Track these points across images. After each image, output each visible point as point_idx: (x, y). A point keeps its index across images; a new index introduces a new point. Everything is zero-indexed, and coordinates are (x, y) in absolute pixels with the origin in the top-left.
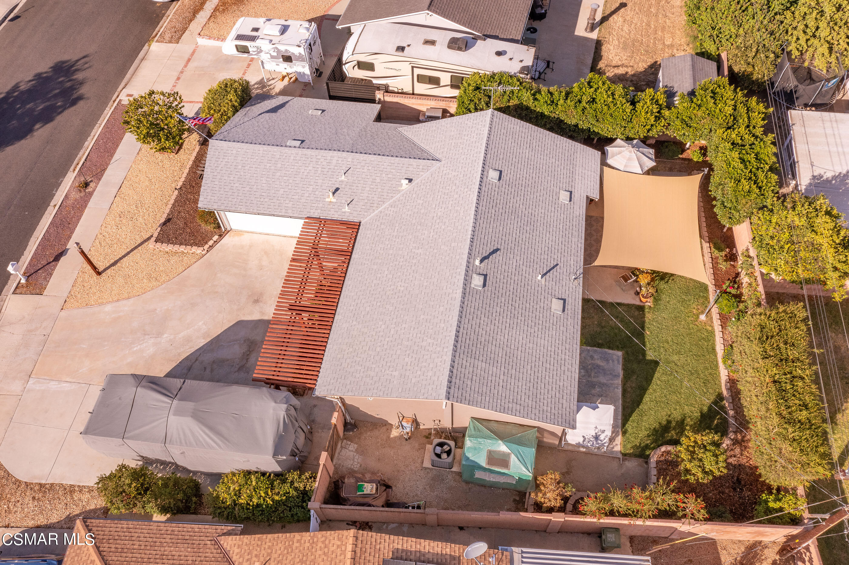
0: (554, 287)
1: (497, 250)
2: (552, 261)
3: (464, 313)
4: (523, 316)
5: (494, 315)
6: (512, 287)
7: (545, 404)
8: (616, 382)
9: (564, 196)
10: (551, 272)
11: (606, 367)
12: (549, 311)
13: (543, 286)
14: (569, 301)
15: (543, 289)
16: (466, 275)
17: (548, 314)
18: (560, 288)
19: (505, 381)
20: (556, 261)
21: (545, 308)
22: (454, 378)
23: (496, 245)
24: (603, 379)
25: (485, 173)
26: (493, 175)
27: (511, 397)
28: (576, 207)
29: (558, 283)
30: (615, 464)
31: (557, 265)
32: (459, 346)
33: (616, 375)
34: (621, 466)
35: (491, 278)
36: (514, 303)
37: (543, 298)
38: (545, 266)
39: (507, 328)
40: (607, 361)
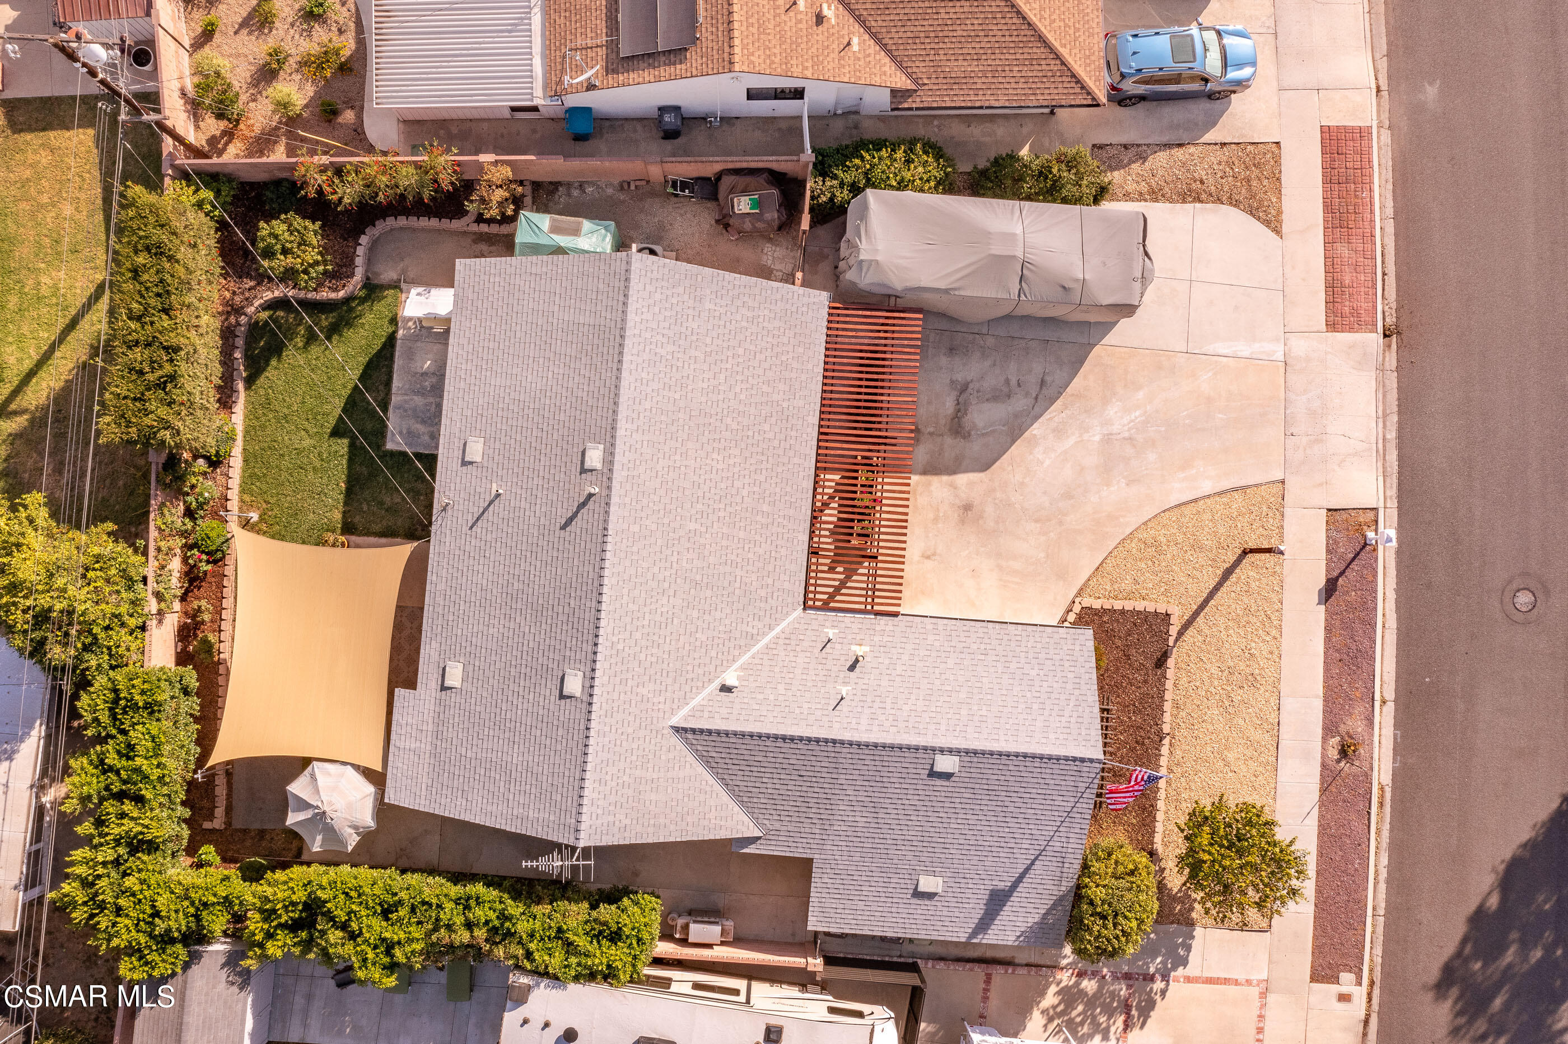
0: (479, 484)
1: (563, 528)
2: (479, 531)
3: (612, 395)
4: (526, 417)
5: (568, 404)
6: (542, 463)
7: (497, 284)
8: (399, 398)
9: (455, 677)
10: (481, 510)
11: (413, 421)
12: (488, 436)
13: (494, 480)
14: (456, 463)
15: (495, 474)
16: (612, 462)
17: (488, 432)
18: (468, 484)
19: (552, 303)
20: (474, 534)
21: (492, 440)
22: (622, 288)
23: (567, 533)
24: (419, 401)
25: (588, 685)
26: (574, 685)
27: (543, 281)
28: (435, 656)
29: (472, 492)
30: (411, 274)
31: (471, 528)
32: (618, 338)
33: (399, 408)
34: (404, 271)
35: (573, 469)
36: (539, 435)
37: (496, 458)
38: (491, 519)
39: (549, 388)
40: (409, 432)
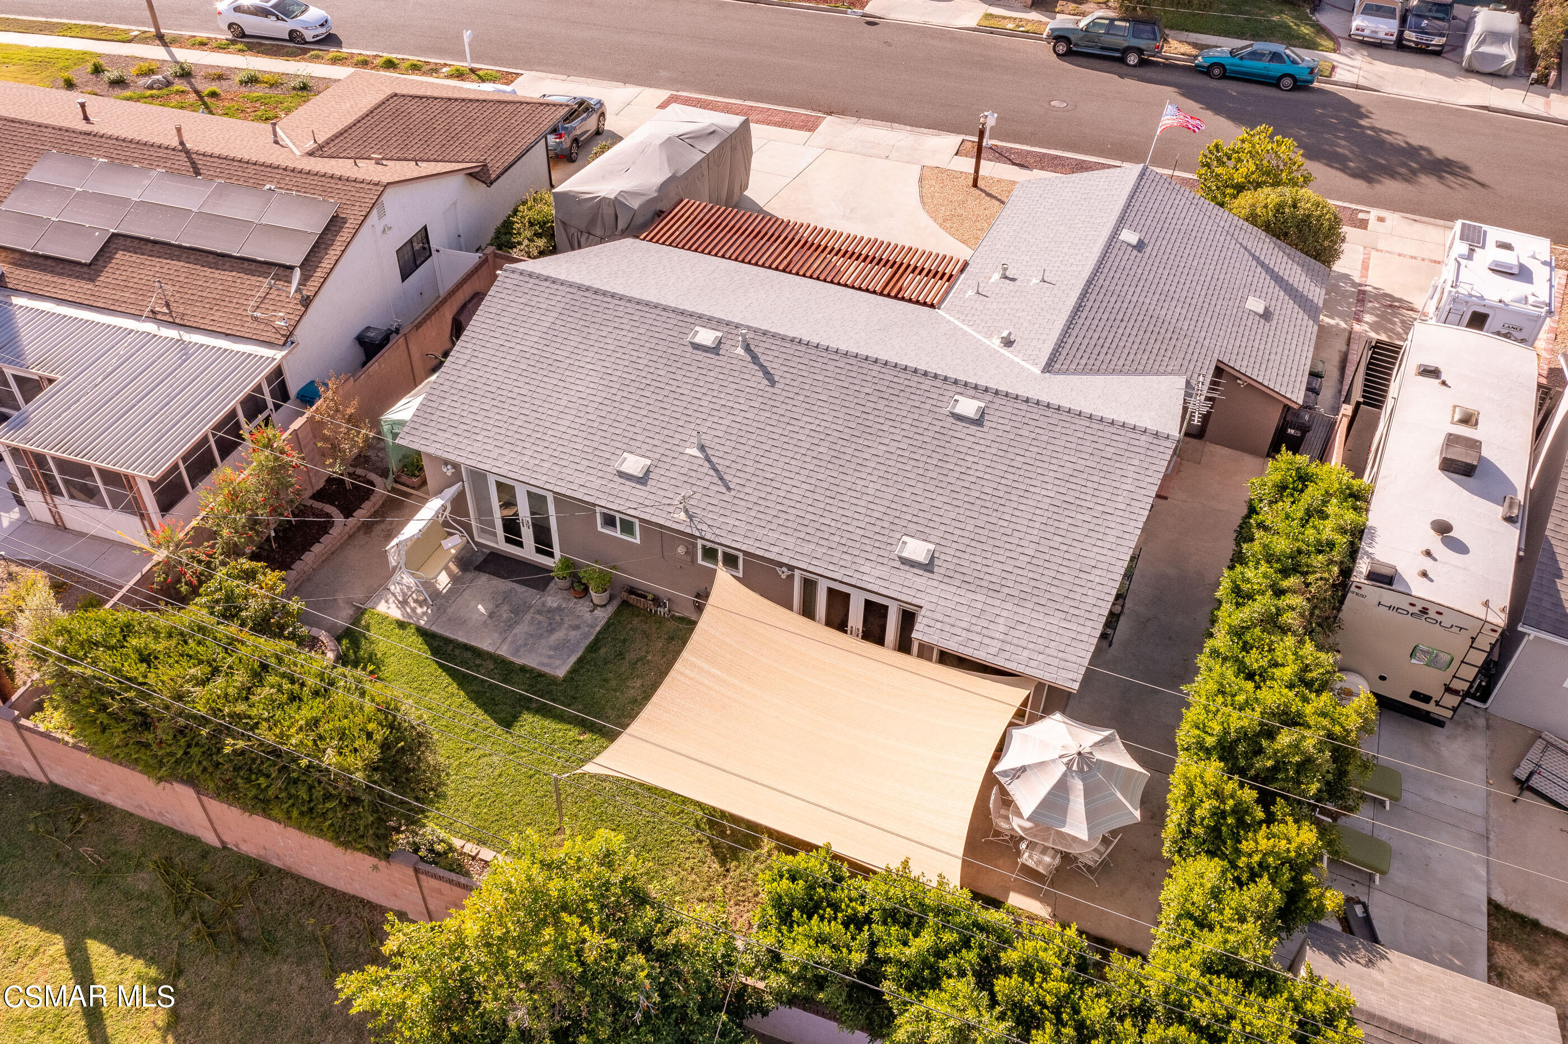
0: (677, 469)
1: (773, 383)
2: (737, 480)
3: (647, 309)
4: (623, 400)
5: (633, 353)
6: (686, 392)
7: (453, 404)
9: (917, 549)
10: (712, 472)
11: (543, 642)
12: (624, 447)
13: (680, 450)
14: (640, 493)
15: (675, 448)
16: (719, 321)
17: (619, 445)
18: (673, 482)
19: (511, 351)
20: (738, 488)
21: (631, 442)
22: (537, 281)
23: (782, 380)
24: (521, 630)
25: (972, 392)
26: (968, 407)
27: (481, 355)
28: (883, 571)
29: (685, 479)
30: (357, 594)
31: (729, 489)
32: (586, 294)
33: (518, 651)
34: (350, 602)
35: (709, 361)
36: (652, 389)
37: (656, 442)
38: (727, 463)
39: (604, 370)
40: (556, 648)
